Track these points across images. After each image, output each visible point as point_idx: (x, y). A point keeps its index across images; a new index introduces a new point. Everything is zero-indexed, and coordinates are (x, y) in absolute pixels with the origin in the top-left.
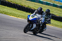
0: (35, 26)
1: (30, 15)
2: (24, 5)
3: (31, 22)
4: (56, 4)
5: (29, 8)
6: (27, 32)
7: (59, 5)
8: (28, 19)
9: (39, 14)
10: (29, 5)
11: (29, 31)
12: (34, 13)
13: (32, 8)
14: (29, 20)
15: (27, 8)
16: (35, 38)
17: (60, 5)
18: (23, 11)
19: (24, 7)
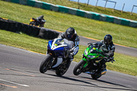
3: (54, 54)
6: (45, 71)
8: (49, 47)
11: (49, 69)
14: (49, 51)
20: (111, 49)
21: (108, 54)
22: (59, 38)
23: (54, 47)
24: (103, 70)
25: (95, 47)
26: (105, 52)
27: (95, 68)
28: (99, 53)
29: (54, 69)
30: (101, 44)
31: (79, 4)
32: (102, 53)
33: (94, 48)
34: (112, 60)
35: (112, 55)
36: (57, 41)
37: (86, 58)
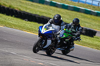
0: (49, 42)
1: (43, 26)
2: (3, 4)
3: (44, 37)
4: (55, 2)
5: (11, 8)
7: (59, 3)
9: (56, 25)
10: (12, 4)
12: (49, 23)
13: (16, 9)
15: (8, 9)
16: (21, 57)
17: (62, 4)
18: (2, 13)
19: (4, 8)
20: (78, 30)
21: (76, 34)
22: (48, 24)
23: (43, 31)
24: (71, 47)
26: (74, 32)
28: (68, 33)
32: (71, 33)
33: (65, 29)
34: (79, 39)
36: (46, 26)
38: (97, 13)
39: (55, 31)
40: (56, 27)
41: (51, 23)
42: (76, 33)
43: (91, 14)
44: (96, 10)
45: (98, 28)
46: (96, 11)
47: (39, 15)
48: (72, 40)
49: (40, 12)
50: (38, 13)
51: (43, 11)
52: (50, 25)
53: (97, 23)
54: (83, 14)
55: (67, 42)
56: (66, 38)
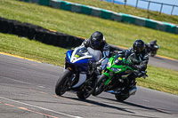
6: (64, 92)
8: (67, 59)
11: (68, 90)
14: (68, 64)
20: (143, 60)
21: (139, 67)
22: (81, 47)
23: (74, 59)
24: (131, 89)
25: (122, 57)
26: (135, 63)
27: (120, 85)
28: (126, 64)
29: (74, 90)
30: (129, 53)
31: (148, 12)
32: (130, 65)
33: (120, 59)
34: (144, 75)
35: (144, 68)
36: (78, 51)
37: (108, 71)
38: (123, 17)
39: (94, 60)
40: (96, 53)
41: (86, 46)
42: (139, 64)
43: (113, 20)
44: (121, 12)
45: (125, 44)
46: (121, 14)
47: (19, 22)
48: (132, 77)
49: (21, 16)
50: (18, 18)
51: (27, 14)
52: (85, 50)
53: (124, 36)
54: (97, 19)
55: (125, 80)
56: (123, 73)
